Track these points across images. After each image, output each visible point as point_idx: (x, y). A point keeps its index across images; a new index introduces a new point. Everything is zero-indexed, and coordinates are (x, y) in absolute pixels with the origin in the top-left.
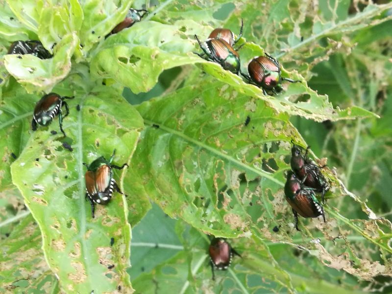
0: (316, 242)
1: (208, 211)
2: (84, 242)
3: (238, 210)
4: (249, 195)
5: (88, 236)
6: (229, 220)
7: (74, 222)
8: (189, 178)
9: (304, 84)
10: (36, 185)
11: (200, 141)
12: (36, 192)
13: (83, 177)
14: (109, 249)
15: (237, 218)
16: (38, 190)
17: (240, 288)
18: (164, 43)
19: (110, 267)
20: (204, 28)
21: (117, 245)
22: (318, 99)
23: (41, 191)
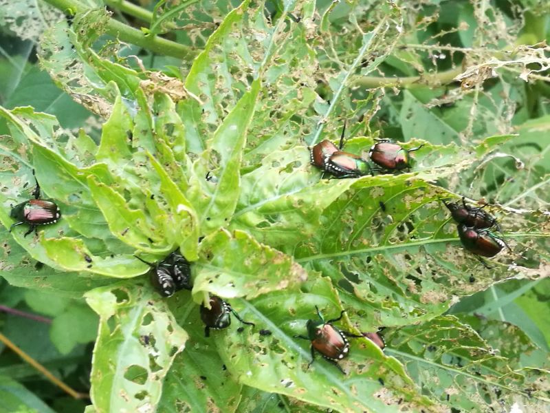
0: (513, 267)
1: (402, 305)
2: (357, 398)
3: (427, 286)
4: (425, 267)
5: (355, 392)
6: (426, 300)
7: (335, 389)
8: (363, 289)
9: (427, 144)
10: (282, 381)
11: (344, 250)
12: (290, 387)
13: (300, 348)
14: (383, 389)
15: (432, 293)
16: (289, 384)
17: (411, 359)
18: (279, 187)
19: (399, 403)
20: (293, 151)
21: (388, 381)
22: (447, 150)
23: (291, 383)
